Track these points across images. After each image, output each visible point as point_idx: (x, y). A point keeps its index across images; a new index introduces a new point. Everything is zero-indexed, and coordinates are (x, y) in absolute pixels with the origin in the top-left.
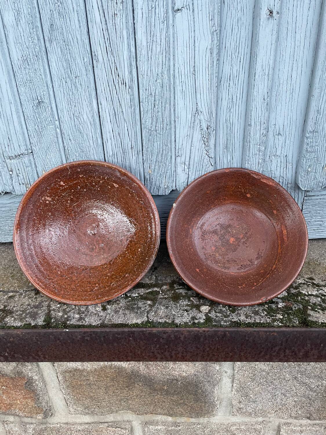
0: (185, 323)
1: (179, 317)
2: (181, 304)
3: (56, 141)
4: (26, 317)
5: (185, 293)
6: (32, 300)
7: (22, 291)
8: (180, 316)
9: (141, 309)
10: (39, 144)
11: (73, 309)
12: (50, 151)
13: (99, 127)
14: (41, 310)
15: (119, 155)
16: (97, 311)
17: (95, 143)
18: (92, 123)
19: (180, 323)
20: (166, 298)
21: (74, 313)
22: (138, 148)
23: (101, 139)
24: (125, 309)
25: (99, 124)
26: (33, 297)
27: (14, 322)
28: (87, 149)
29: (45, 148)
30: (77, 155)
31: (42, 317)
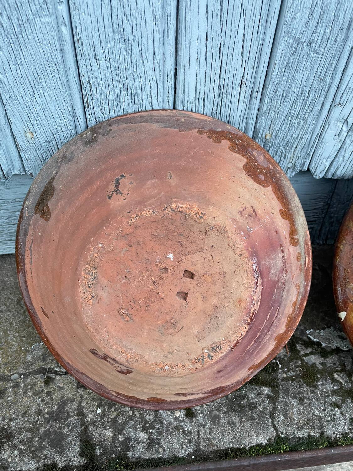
0: (342, 434)
1: (329, 421)
2: (322, 390)
3: (60, 59)
4: (41, 448)
5: (322, 364)
6: (43, 400)
7: (16, 376)
8: (329, 419)
9: (256, 408)
10: (12, 67)
11: (130, 418)
12: (44, 84)
13: (173, 27)
14: (68, 425)
15: (210, 98)
16: (176, 419)
17: (157, 70)
18: (159, 13)
19: (336, 437)
20: (292, 379)
21: (135, 429)
22: (254, 84)
23: (173, 59)
24: (228, 411)
25: (175, 19)
26: (42, 391)
27: (20, 461)
28: (137, 83)
29: (30, 78)
30: (112, 98)
31: (73, 443)
